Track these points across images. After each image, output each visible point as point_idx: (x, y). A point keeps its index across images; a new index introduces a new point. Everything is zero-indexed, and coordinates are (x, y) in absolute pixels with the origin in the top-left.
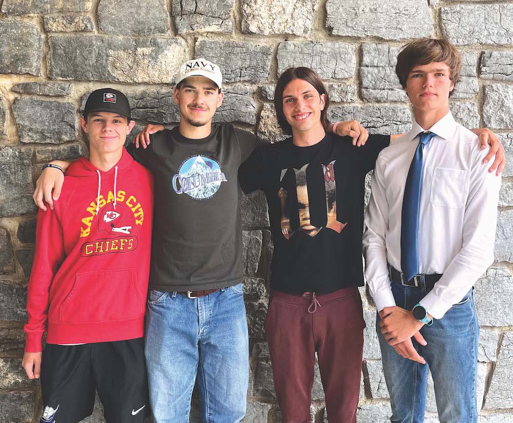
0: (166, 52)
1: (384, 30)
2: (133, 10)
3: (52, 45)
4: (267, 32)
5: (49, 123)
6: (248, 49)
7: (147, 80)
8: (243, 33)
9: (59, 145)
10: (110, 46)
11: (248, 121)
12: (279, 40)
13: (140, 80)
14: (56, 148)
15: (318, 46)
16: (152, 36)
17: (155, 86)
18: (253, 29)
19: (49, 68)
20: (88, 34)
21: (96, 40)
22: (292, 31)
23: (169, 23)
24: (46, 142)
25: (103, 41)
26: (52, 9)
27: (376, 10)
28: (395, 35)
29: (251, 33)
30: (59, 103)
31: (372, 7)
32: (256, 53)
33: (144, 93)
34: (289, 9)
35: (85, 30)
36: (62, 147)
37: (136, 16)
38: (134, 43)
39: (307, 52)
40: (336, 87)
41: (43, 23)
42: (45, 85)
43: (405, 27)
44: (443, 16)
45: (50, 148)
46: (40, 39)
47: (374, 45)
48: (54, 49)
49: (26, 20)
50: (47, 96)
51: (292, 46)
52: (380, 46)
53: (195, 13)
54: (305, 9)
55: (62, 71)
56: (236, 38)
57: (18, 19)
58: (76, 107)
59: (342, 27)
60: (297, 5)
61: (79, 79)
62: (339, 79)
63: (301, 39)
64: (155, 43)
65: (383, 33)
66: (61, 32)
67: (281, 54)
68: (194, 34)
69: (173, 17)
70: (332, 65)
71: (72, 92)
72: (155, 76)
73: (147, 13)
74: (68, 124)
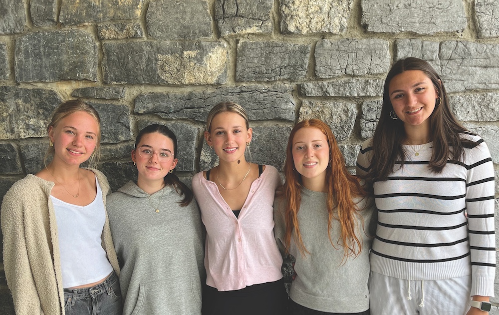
0: (210, 54)
1: (418, 25)
2: (179, 16)
3: (105, 52)
4: (304, 32)
5: (107, 124)
6: (286, 48)
7: (193, 81)
8: (282, 33)
9: (116, 144)
10: (159, 50)
11: (288, 117)
12: (316, 39)
13: (187, 82)
14: (113, 147)
15: (354, 43)
16: (196, 39)
17: (201, 87)
18: (292, 28)
19: (104, 73)
20: (138, 40)
21: (146, 45)
22: (329, 30)
23: (212, 27)
24: (104, 142)
25: (151, 46)
26: (104, 18)
27: (410, 5)
28: (428, 30)
29: (290, 33)
30: (115, 106)
31: (406, 3)
32: (294, 52)
33: (191, 93)
34: (326, 8)
35: (136, 36)
36: (119, 146)
37: (181, 21)
38: (180, 47)
39: (343, 49)
40: (372, 82)
41: (97, 31)
42: (101, 89)
43: (438, 21)
44: (477, 8)
45: (108, 147)
46: (95, 47)
47: (408, 40)
48: (108, 55)
49: (82, 29)
50: (104, 99)
51: (329, 44)
52: (413, 41)
53: (236, 15)
54: (341, 7)
55: (116, 76)
56: (275, 38)
57: (75, 28)
58: (130, 109)
59: (377, 24)
60: (334, 4)
61: (132, 82)
62: (374, 74)
63: (337, 37)
64: (200, 47)
65: (417, 28)
66: (114, 39)
67: (319, 52)
68: (236, 36)
69: (216, 21)
70: (368, 61)
71: (126, 95)
72: (201, 77)
73: (192, 18)
74: (123, 124)
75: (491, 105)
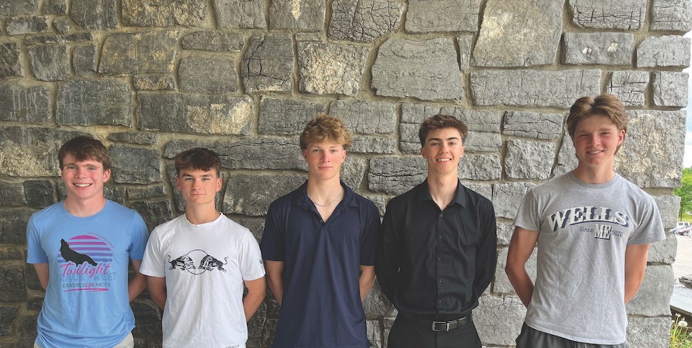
0: (235, 108)
1: (421, 91)
2: (208, 72)
3: (140, 101)
4: (321, 92)
5: (138, 167)
6: (304, 107)
7: (219, 131)
8: (300, 92)
9: (147, 185)
10: (189, 102)
11: (304, 168)
12: (332, 99)
13: (213, 131)
14: (144, 188)
15: (364, 105)
16: (223, 94)
17: (226, 137)
18: (309, 89)
19: (138, 120)
20: (171, 92)
21: (177, 97)
22: (343, 91)
23: (238, 83)
24: (136, 182)
25: (182, 98)
26: (140, 70)
27: (414, 74)
28: (430, 96)
29: (308, 93)
30: (147, 150)
31: (411, 72)
32: (311, 110)
33: (217, 142)
34: (340, 72)
35: (168, 89)
36: (149, 187)
37: (210, 77)
38: (208, 100)
39: (355, 109)
40: (379, 140)
41: (133, 82)
42: (135, 134)
43: (438, 89)
44: (472, 80)
45: (139, 188)
46: (130, 96)
47: (412, 105)
48: (143, 104)
49: (119, 80)
50: (137, 144)
51: (342, 105)
52: (417, 106)
53: (260, 74)
54: (354, 72)
55: (149, 123)
56: (295, 97)
57: (113, 78)
58: (161, 154)
59: (385, 89)
60: (347, 69)
61: (164, 129)
62: (381, 133)
63: (350, 99)
64: (226, 101)
65: (419, 95)
66: (148, 90)
67: (333, 111)
68: (259, 93)
69: (241, 78)
70: (376, 121)
71: (158, 141)
72: (226, 128)
73: (220, 75)
74: (154, 168)
75: (483, 165)
